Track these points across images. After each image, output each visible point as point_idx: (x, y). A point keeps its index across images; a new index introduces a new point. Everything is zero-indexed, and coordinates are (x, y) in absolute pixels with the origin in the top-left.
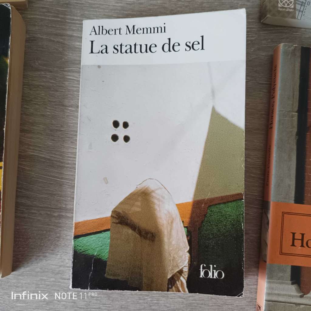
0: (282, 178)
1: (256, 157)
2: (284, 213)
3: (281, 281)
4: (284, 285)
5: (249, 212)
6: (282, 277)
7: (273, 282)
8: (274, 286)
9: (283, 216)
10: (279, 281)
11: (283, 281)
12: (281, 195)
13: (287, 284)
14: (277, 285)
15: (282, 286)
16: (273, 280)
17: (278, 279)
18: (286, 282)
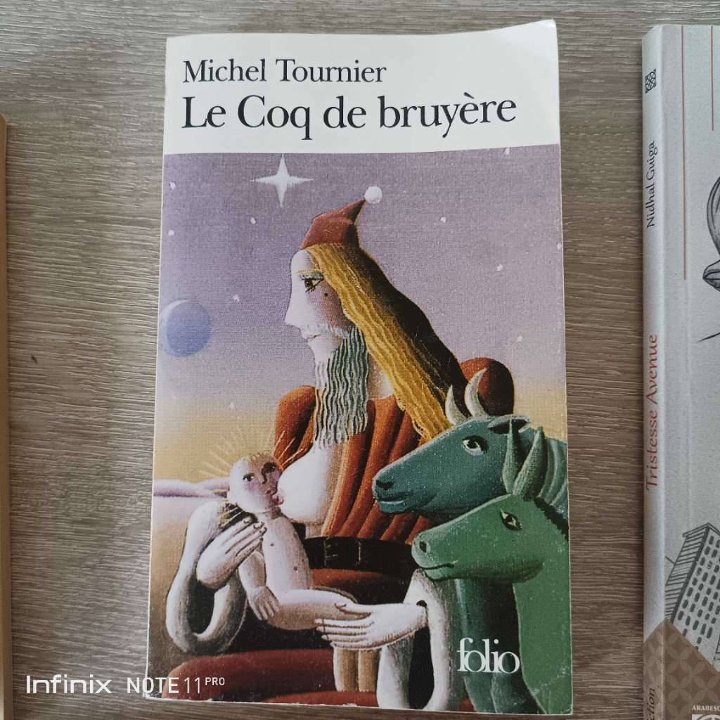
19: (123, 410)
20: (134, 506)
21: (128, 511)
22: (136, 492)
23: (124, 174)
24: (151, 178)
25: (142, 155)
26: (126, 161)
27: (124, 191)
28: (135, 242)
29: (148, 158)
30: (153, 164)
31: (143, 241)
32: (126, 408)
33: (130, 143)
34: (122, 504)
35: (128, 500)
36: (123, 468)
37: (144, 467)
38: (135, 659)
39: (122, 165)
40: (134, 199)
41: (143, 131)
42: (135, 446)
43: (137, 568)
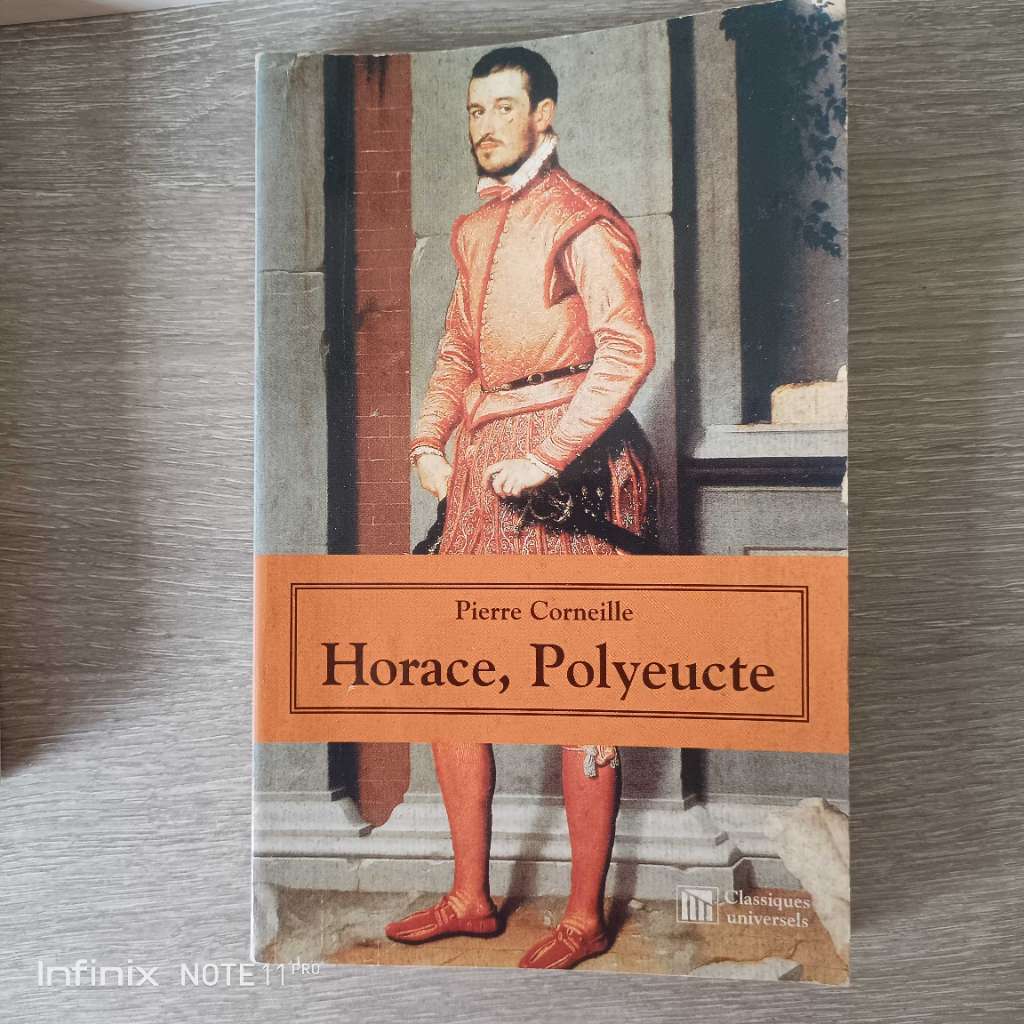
0: (283, 481)
1: (240, 422)
2: (296, 588)
3: (299, 793)
4: (309, 804)
5: (226, 594)
6: (300, 779)
7: (273, 799)
8: (278, 808)
9: (294, 596)
10: (293, 792)
11: (306, 793)
12: (285, 531)
13: (318, 799)
14: (287, 806)
15: (300, 808)
16: (274, 793)
17: (290, 789)
18: (316, 793)
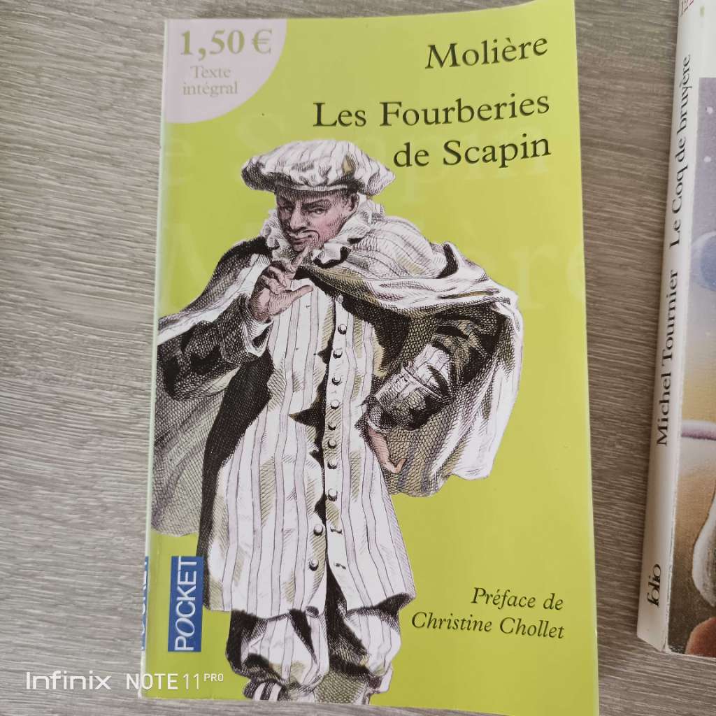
19: (603, 345)
20: (611, 449)
21: (606, 454)
22: (615, 435)
23: (613, 98)
24: (642, 104)
25: (632, 79)
26: (616, 84)
27: (611, 115)
28: (622, 170)
29: (640, 83)
30: (643, 90)
31: (632, 169)
32: (607, 344)
33: (620, 66)
34: (600, 446)
35: (606, 442)
36: (601, 408)
37: (625, 409)
38: (608, 612)
39: (612, 87)
40: (623, 124)
41: (635, 55)
42: (615, 385)
43: (613, 515)
